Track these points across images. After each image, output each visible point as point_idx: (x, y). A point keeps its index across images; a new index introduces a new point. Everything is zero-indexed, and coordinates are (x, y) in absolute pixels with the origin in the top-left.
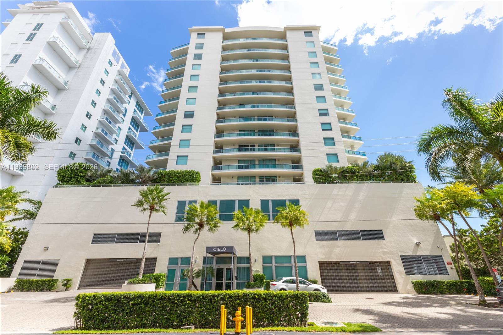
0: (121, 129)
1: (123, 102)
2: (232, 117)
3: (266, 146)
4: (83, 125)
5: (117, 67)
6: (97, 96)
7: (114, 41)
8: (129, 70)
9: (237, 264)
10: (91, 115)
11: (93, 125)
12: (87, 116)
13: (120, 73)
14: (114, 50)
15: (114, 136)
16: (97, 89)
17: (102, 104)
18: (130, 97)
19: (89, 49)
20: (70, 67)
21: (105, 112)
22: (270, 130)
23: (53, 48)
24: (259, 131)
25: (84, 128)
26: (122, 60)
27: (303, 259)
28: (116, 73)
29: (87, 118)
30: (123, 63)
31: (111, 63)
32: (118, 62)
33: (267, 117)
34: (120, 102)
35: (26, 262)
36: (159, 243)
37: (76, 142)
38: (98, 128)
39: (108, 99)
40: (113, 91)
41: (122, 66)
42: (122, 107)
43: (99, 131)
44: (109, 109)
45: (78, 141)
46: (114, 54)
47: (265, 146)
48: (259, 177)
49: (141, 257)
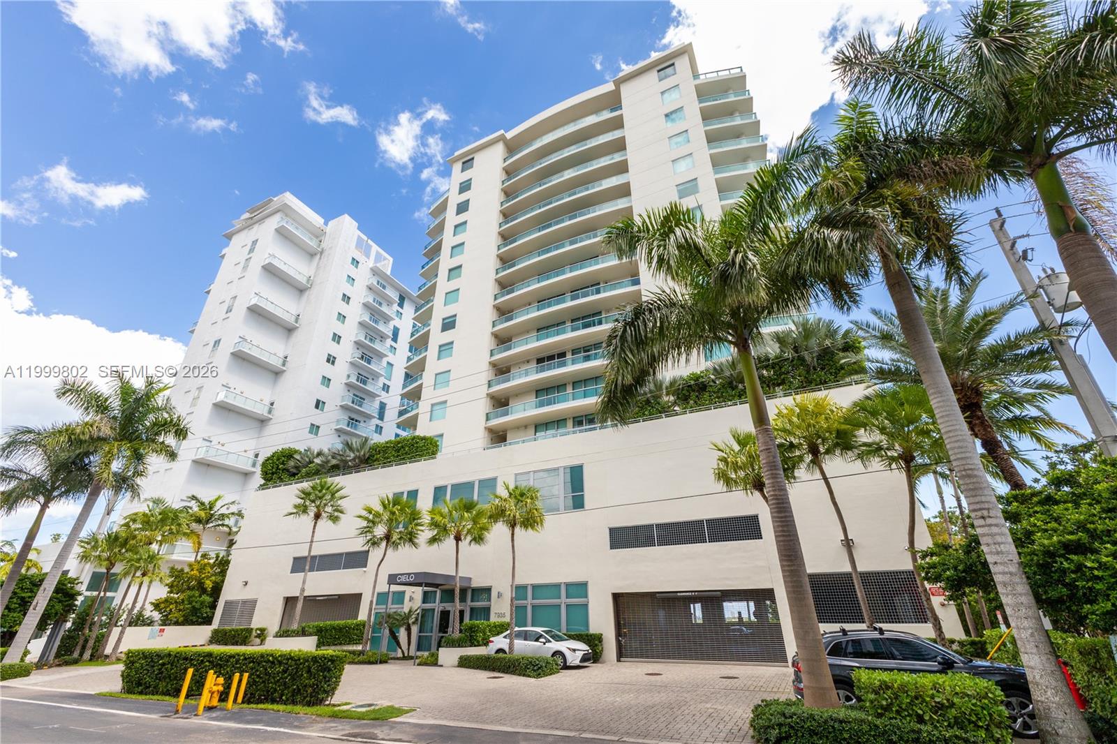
0: (392, 365)
1: (387, 319)
2: (526, 306)
3: (588, 351)
4: (324, 377)
5: (368, 263)
6: (339, 323)
7: (355, 224)
8: (391, 259)
9: (472, 601)
10: (335, 358)
11: (341, 373)
12: (328, 361)
13: (375, 272)
14: (359, 239)
15: (382, 381)
16: (339, 314)
17: (351, 332)
18: (401, 305)
19: (321, 253)
20: (301, 290)
21: (358, 344)
22: (594, 315)
23: (271, 271)
24: (573, 321)
25: (326, 381)
26: (375, 248)
27: (580, 588)
28: (368, 274)
29: (329, 365)
30: (377, 252)
31: (355, 262)
32: (368, 256)
33: (588, 287)
34: (381, 323)
35: (226, 602)
36: (365, 569)
37: (317, 407)
38: (349, 376)
39: (360, 323)
40: (366, 306)
41: (378, 258)
42: (387, 330)
43: (353, 380)
44: (363, 340)
45: (319, 404)
46: (359, 244)
47: (585, 351)
48: (574, 418)
49: (298, 595)
